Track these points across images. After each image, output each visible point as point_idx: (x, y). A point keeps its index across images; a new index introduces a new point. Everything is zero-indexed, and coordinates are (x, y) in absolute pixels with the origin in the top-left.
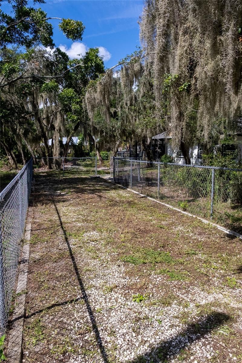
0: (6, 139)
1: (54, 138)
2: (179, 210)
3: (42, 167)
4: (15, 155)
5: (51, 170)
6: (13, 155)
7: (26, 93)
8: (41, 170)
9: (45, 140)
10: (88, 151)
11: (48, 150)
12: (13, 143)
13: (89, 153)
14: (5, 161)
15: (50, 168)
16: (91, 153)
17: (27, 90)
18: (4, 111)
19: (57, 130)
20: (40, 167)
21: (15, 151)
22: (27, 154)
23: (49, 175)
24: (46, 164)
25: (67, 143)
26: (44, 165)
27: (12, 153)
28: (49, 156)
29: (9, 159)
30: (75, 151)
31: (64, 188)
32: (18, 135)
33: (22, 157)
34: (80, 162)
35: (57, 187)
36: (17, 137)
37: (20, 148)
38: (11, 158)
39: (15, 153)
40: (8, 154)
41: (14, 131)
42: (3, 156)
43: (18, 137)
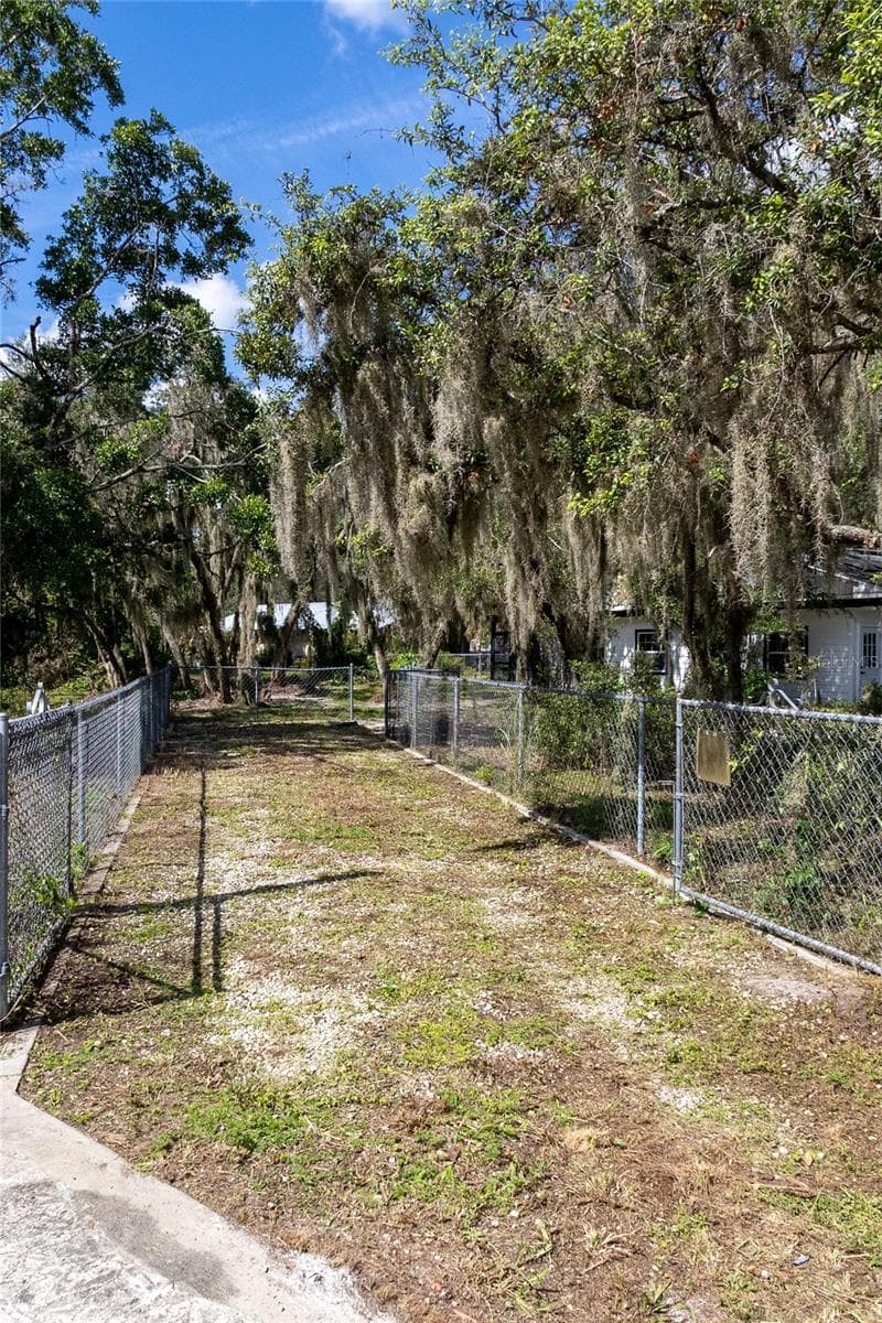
0: (100, 612)
1: (241, 610)
2: (476, 784)
3: (203, 696)
4: (126, 661)
5: (229, 706)
6: (120, 660)
7: (151, 505)
8: (199, 705)
9: (212, 617)
10: (359, 650)
11: (223, 645)
12: (119, 623)
13: (363, 656)
14: (93, 678)
15: (227, 699)
16: (369, 657)
17: (154, 499)
18: (96, 551)
19: (251, 588)
20: (197, 696)
21: (128, 646)
22: (160, 657)
23: (217, 716)
24: (216, 689)
25: (286, 623)
26: (209, 691)
27: (116, 655)
28: (223, 662)
29: (104, 672)
30: (318, 649)
31: (241, 745)
32: (134, 603)
33: (145, 666)
34: (333, 684)
35: (224, 743)
36: (132, 608)
37: (139, 638)
38: (112, 669)
39: (122, 654)
40: (105, 656)
41: (124, 590)
42: (87, 662)
43: (134, 608)
